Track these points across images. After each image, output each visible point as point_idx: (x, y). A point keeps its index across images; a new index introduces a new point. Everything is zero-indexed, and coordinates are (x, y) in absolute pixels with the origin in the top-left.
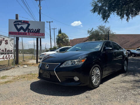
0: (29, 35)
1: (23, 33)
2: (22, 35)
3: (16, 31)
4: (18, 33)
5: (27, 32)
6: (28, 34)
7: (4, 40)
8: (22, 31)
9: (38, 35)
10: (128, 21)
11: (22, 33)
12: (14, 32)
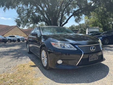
10: (5, 12)
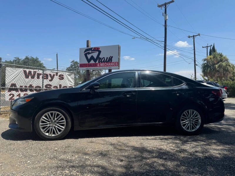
0: (100, 66)
1: (94, 64)
2: (92, 66)
3: (86, 62)
4: (89, 64)
5: (97, 62)
6: (98, 64)
7: (57, 75)
8: (92, 62)
9: (109, 66)
11: (92, 64)
12: (84, 64)
